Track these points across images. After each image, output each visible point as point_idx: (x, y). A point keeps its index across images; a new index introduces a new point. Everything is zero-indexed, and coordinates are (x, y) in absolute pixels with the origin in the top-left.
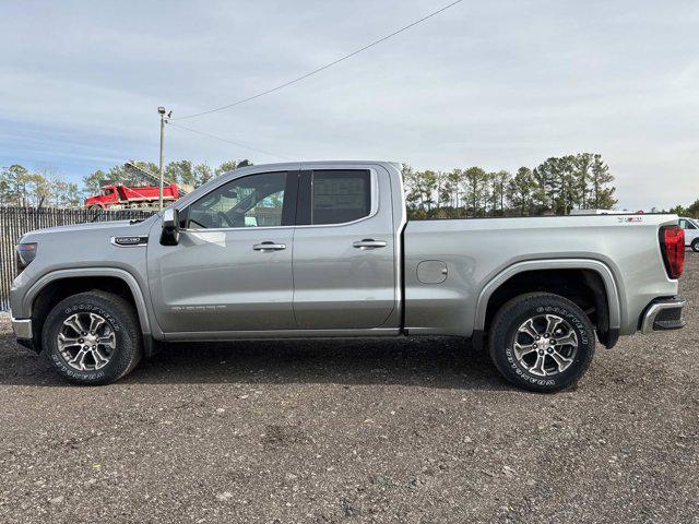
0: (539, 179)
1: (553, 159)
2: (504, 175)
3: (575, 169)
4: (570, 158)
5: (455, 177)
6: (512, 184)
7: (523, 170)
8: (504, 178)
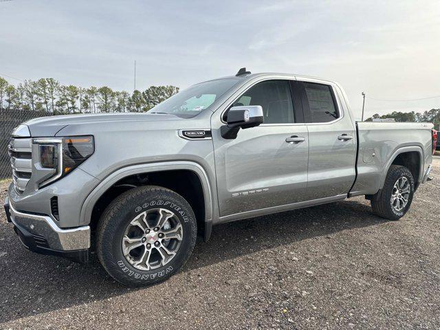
0: (146, 98)
1: (153, 87)
2: (125, 94)
3: (166, 95)
4: (163, 88)
5: (92, 92)
6: (130, 100)
7: (136, 92)
8: (125, 96)
